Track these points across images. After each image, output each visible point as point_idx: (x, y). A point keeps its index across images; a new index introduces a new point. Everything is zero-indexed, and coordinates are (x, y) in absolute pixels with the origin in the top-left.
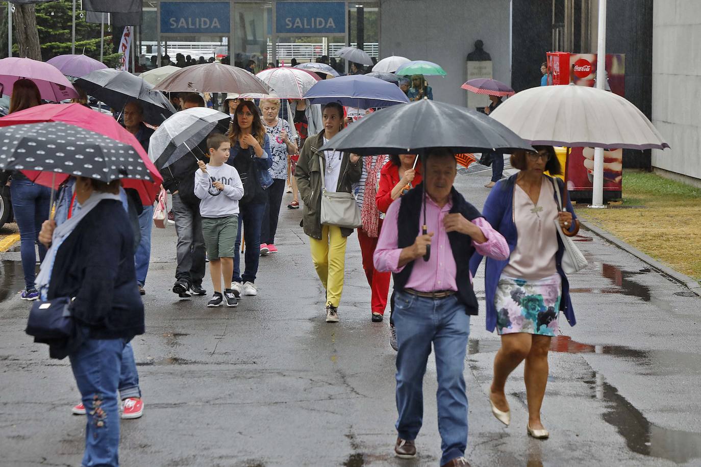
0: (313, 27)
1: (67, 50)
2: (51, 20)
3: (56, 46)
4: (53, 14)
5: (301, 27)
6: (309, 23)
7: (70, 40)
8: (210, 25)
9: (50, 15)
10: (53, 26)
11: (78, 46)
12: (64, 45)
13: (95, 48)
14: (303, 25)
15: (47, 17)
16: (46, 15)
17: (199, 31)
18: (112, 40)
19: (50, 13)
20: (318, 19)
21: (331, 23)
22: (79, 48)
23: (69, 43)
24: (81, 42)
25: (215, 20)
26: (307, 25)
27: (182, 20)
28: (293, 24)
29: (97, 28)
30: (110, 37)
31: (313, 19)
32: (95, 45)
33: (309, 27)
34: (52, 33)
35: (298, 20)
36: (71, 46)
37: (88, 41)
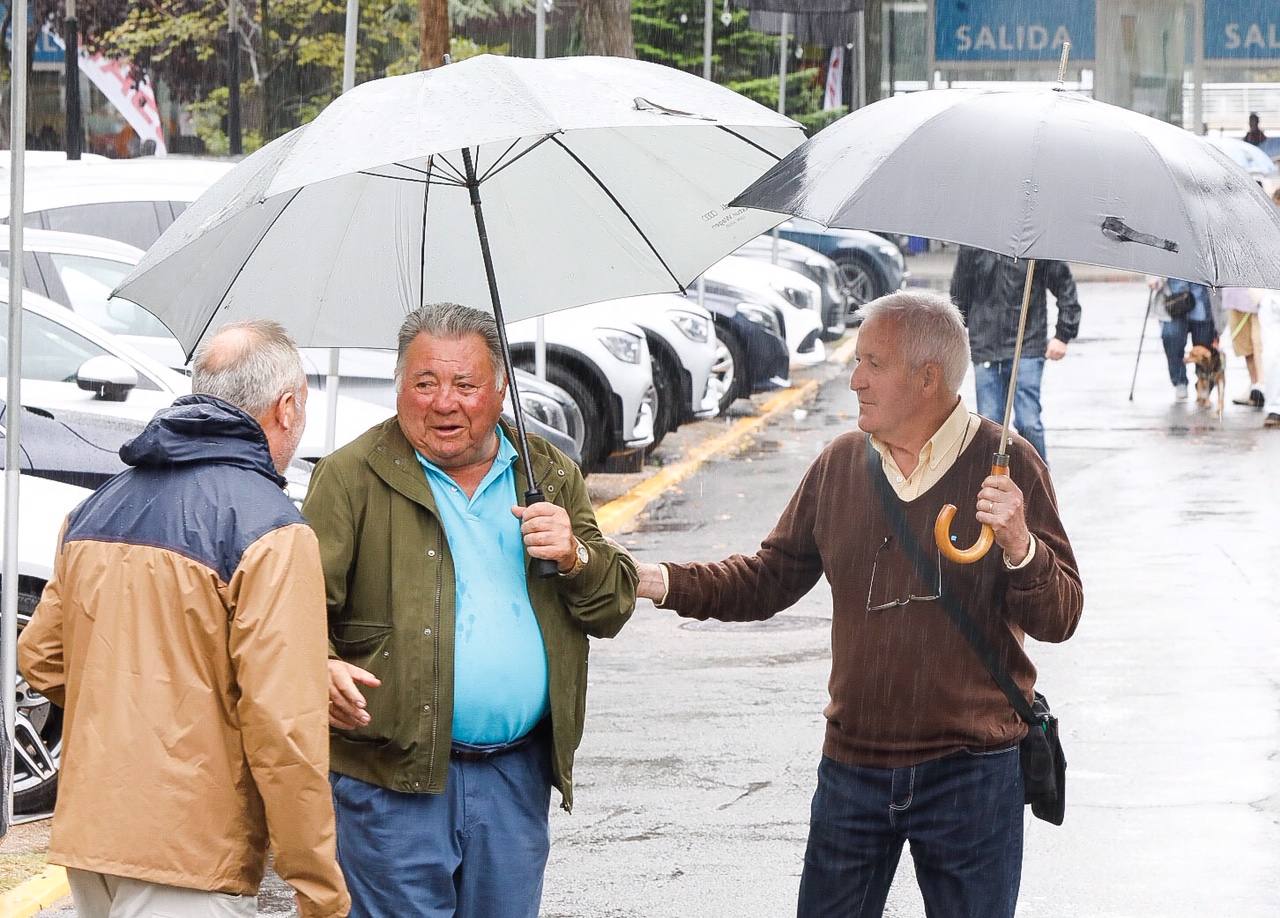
2: (680, 32)
4: (684, 19)
9: (679, 22)
14: (1267, 43)
15: (671, 26)
16: (668, 21)
17: (1021, 56)
19: (678, 16)
27: (985, 31)
28: (1243, 40)
35: (1255, 28)
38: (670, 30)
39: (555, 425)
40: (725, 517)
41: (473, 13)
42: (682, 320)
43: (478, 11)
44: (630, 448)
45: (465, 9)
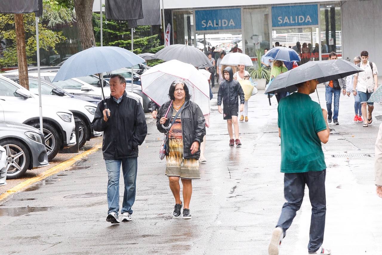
0: (296, 22)
1: (129, 45)
3: (121, 43)
5: (289, 22)
6: (294, 20)
7: (130, 39)
8: (228, 24)
10: (119, 30)
11: (136, 42)
12: (126, 42)
13: (147, 43)
14: (290, 21)
15: (115, 24)
17: (222, 28)
18: (158, 37)
20: (300, 17)
21: (308, 19)
22: (136, 43)
23: (129, 41)
24: (138, 40)
25: (232, 20)
26: (293, 21)
27: (210, 21)
29: (148, 30)
30: (157, 35)
31: (296, 17)
32: (147, 41)
33: (294, 22)
34: (118, 34)
35: (286, 18)
36: (131, 43)
37: (142, 39)
38: (115, 25)
39: (38, 141)
40: (96, 165)
41: (57, 22)
42: (90, 109)
43: (59, 22)
44: (69, 146)
45: (55, 21)
